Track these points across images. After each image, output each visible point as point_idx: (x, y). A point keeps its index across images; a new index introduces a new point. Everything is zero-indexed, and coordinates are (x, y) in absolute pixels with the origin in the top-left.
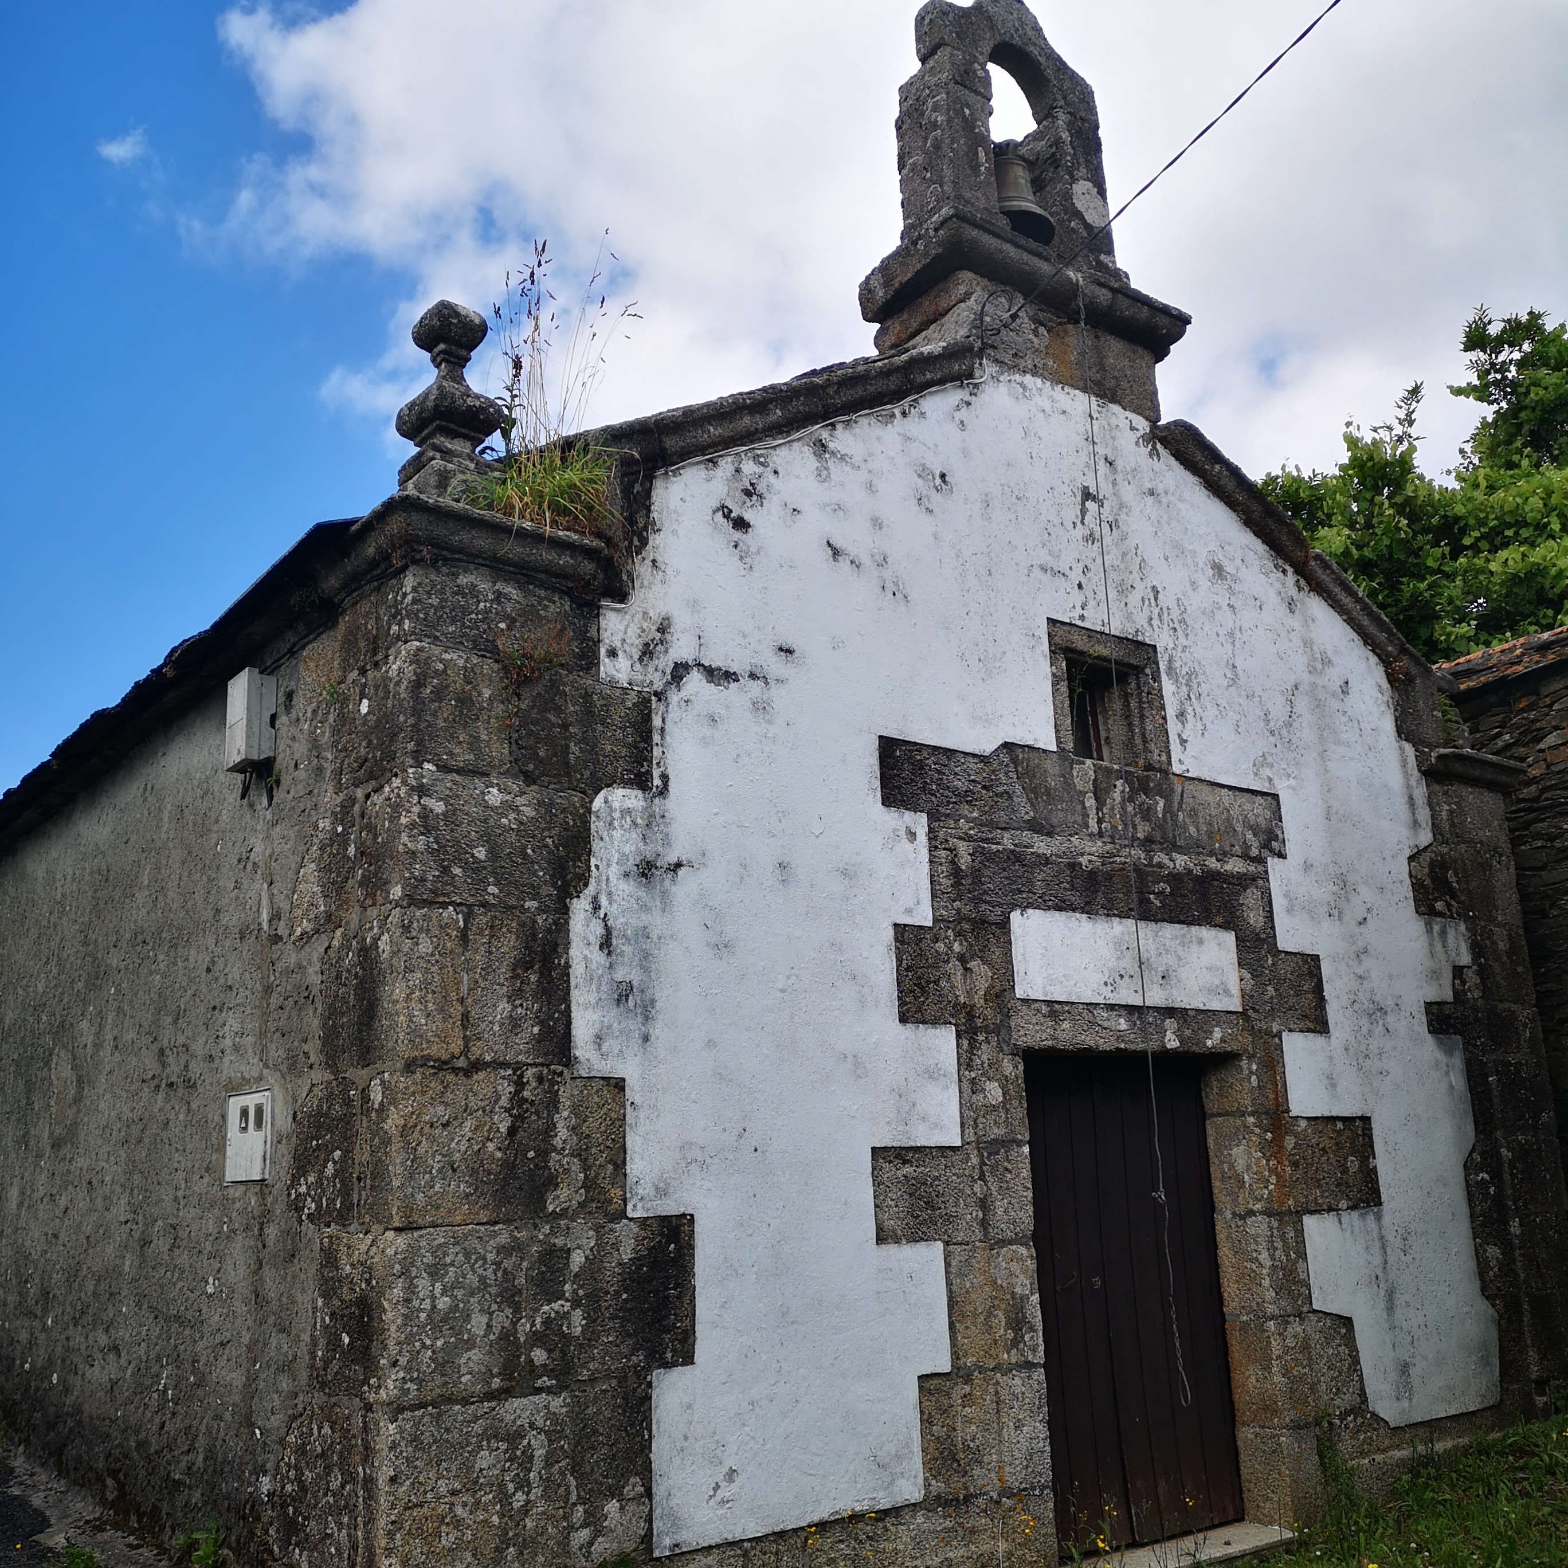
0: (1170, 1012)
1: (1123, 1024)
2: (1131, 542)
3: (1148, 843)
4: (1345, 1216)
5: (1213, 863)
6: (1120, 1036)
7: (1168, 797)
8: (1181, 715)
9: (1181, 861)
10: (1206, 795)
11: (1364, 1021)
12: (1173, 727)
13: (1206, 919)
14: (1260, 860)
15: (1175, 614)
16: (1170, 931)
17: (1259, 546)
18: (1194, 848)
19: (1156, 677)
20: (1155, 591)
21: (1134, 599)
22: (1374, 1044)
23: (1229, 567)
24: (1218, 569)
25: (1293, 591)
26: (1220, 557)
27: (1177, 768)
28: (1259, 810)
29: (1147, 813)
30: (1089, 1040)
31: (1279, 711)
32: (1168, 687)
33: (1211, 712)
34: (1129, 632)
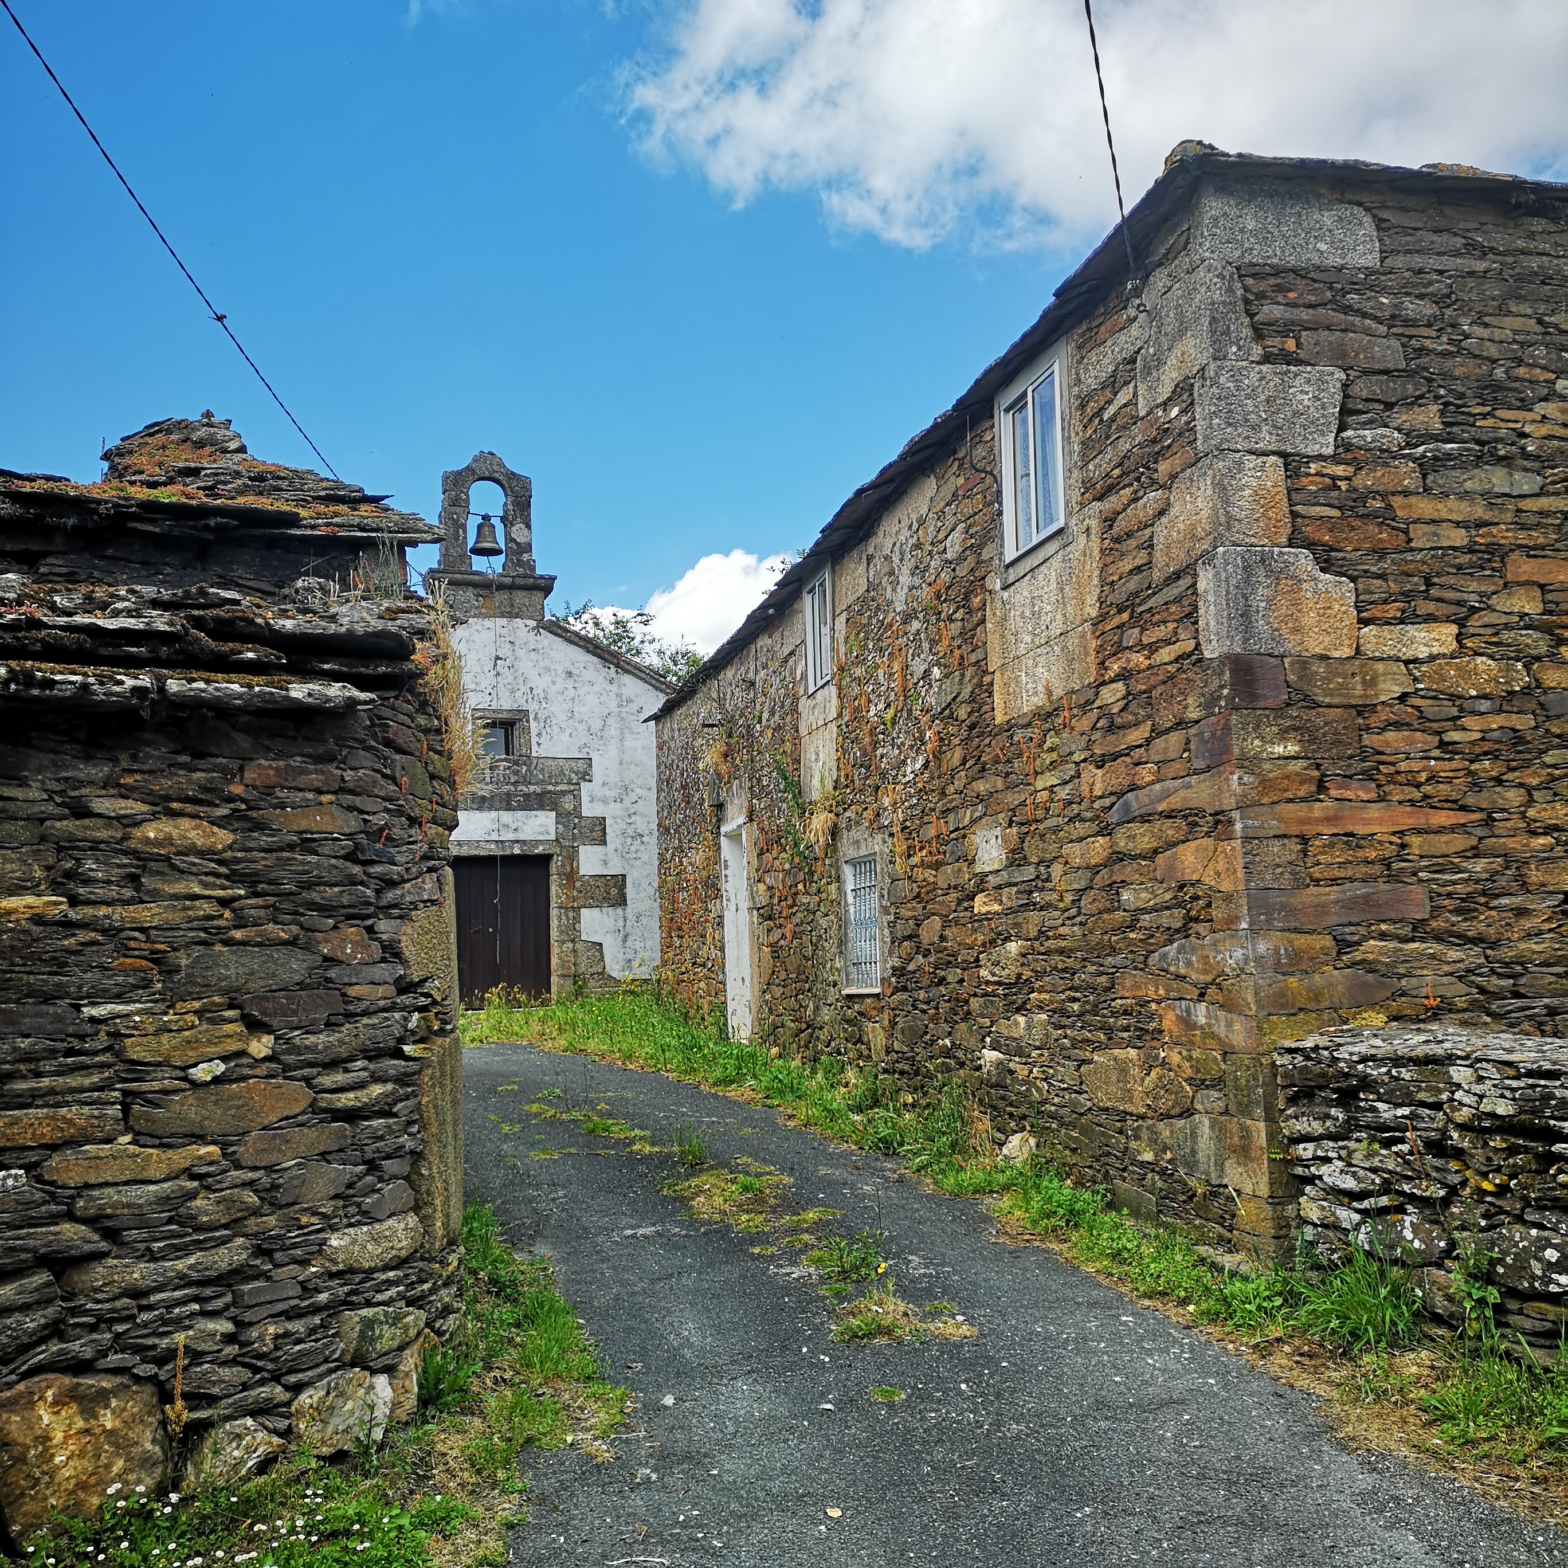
0: (517, 841)
1: (493, 846)
2: (520, 672)
3: (516, 783)
4: (605, 910)
5: (550, 788)
6: (491, 850)
7: (529, 766)
8: (539, 735)
9: (532, 788)
10: (550, 762)
11: (629, 841)
12: (534, 740)
13: (542, 807)
14: (578, 784)
15: (542, 696)
16: (520, 814)
17: (595, 659)
18: (543, 782)
19: (528, 721)
20: (531, 689)
21: (519, 694)
22: (633, 848)
23: (575, 672)
24: (570, 674)
25: (614, 675)
26: (571, 669)
27: (534, 754)
28: (581, 766)
29: (516, 773)
30: (474, 852)
31: (597, 724)
32: (533, 724)
33: (557, 730)
34: (515, 707)
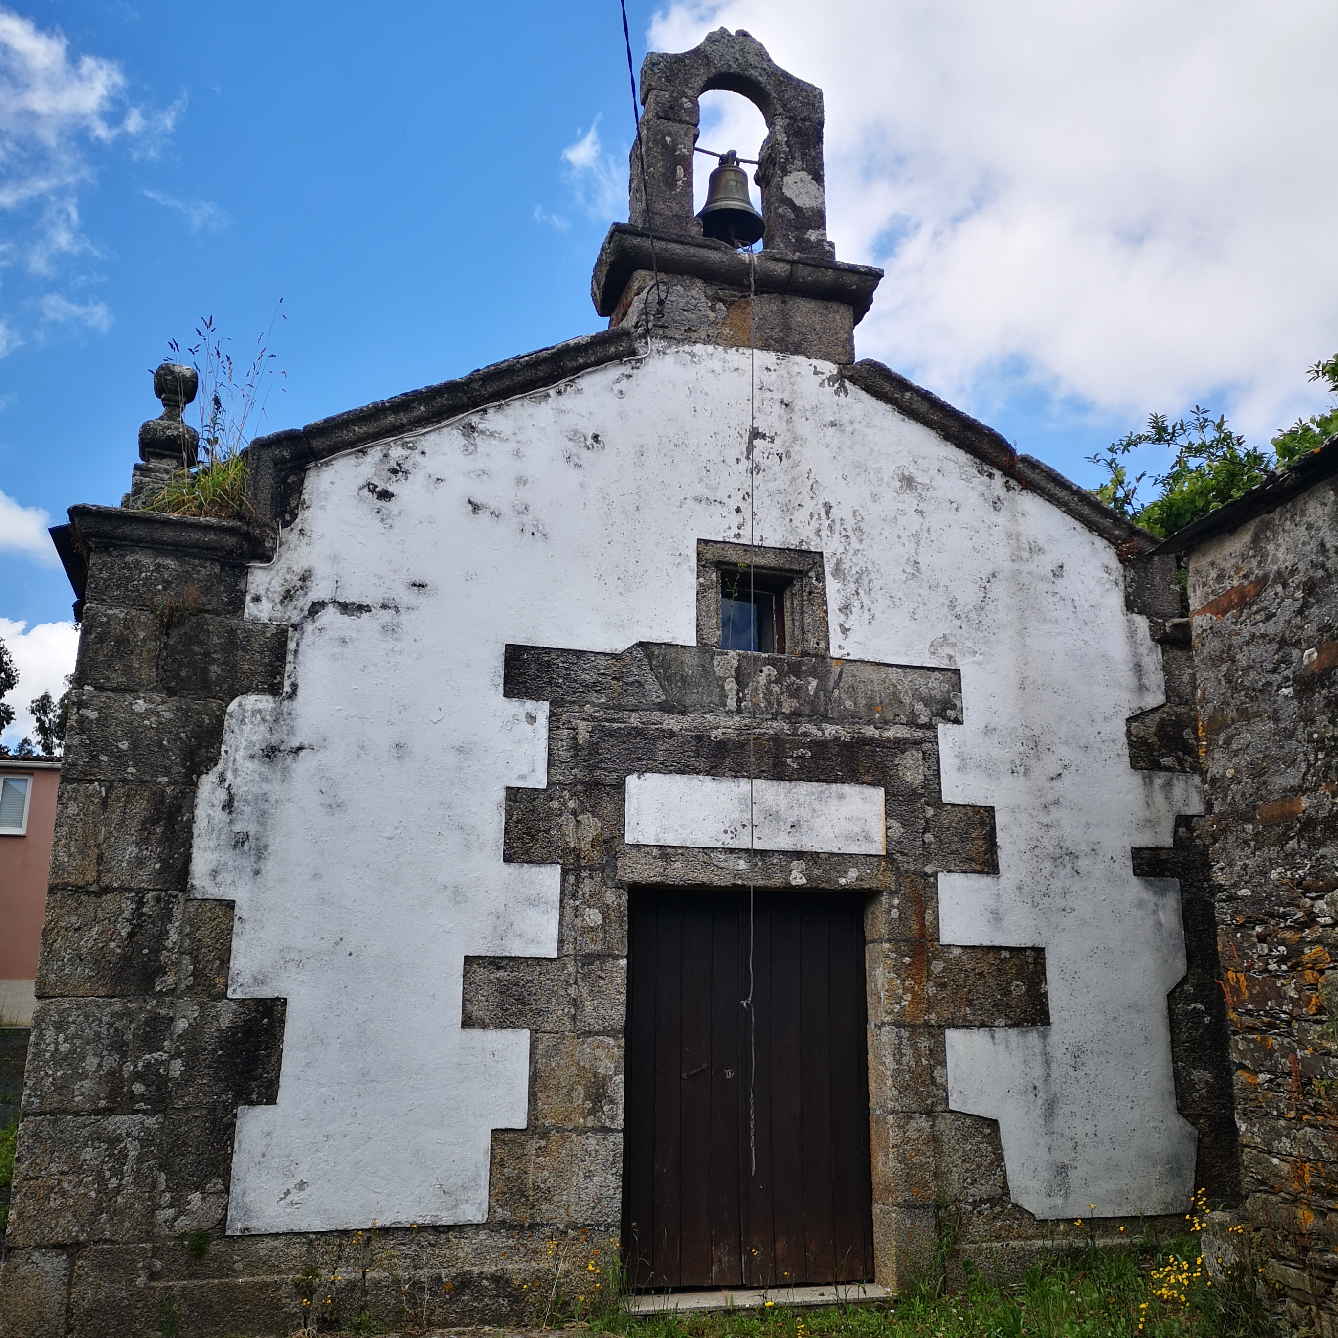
0: (799, 855)
1: (742, 865)
2: (804, 468)
3: (794, 717)
4: (1000, 1034)
5: (870, 731)
6: (737, 873)
7: (823, 678)
8: (845, 609)
9: (831, 730)
10: (869, 673)
11: (1047, 866)
12: (834, 619)
13: (853, 776)
14: (930, 726)
15: (850, 524)
16: (804, 789)
17: (962, 456)
18: (853, 717)
19: (820, 578)
20: (828, 507)
21: (801, 516)
22: (1057, 885)
23: (920, 478)
24: (908, 482)
25: (1001, 492)
26: (911, 470)
27: (834, 652)
28: (936, 685)
29: (795, 692)
30: (701, 877)
31: (968, 596)
32: (832, 586)
33: (883, 602)
34: (793, 542)
